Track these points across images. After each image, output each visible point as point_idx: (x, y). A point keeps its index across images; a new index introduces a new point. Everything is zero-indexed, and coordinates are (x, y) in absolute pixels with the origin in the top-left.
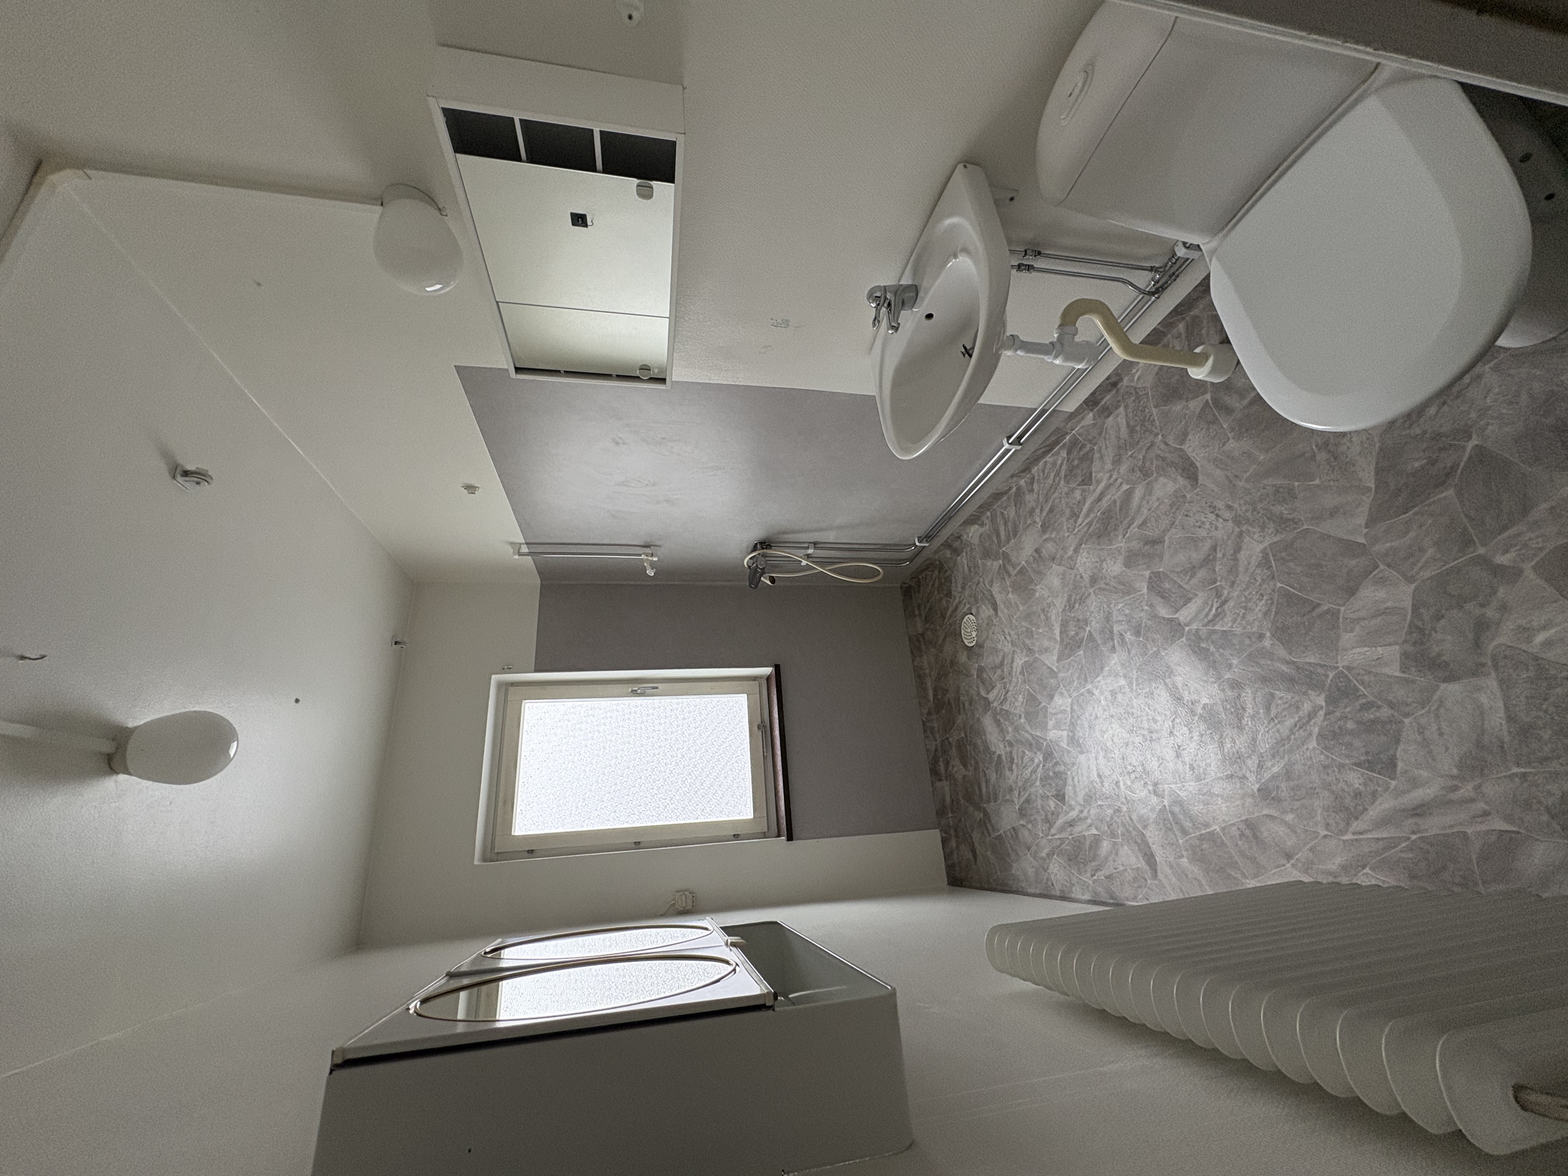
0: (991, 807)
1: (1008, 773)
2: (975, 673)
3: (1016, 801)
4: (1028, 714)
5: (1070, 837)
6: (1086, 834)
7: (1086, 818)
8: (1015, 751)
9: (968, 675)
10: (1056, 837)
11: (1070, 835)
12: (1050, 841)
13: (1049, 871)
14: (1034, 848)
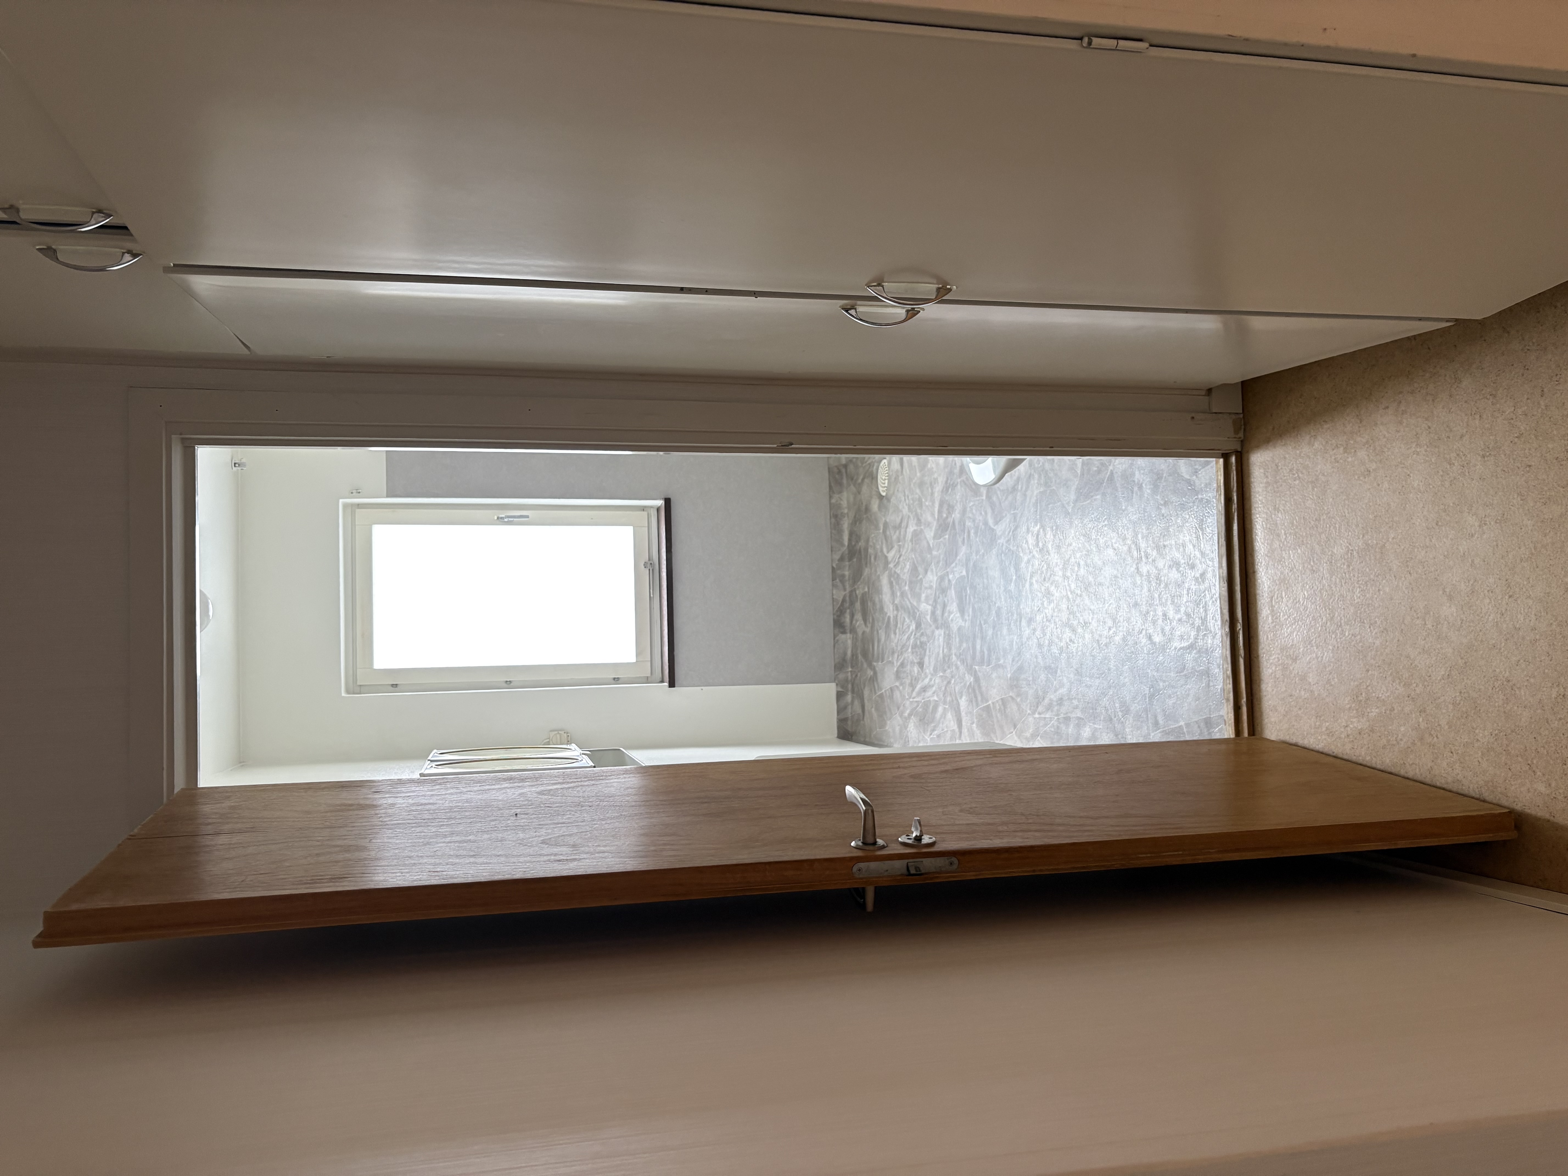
0: (878, 665)
1: (892, 636)
2: (881, 526)
3: (895, 662)
4: (911, 582)
5: (923, 701)
6: (932, 699)
7: (933, 686)
8: (899, 615)
9: (877, 528)
10: (915, 700)
11: (923, 699)
12: (911, 702)
13: (908, 729)
14: (901, 708)
